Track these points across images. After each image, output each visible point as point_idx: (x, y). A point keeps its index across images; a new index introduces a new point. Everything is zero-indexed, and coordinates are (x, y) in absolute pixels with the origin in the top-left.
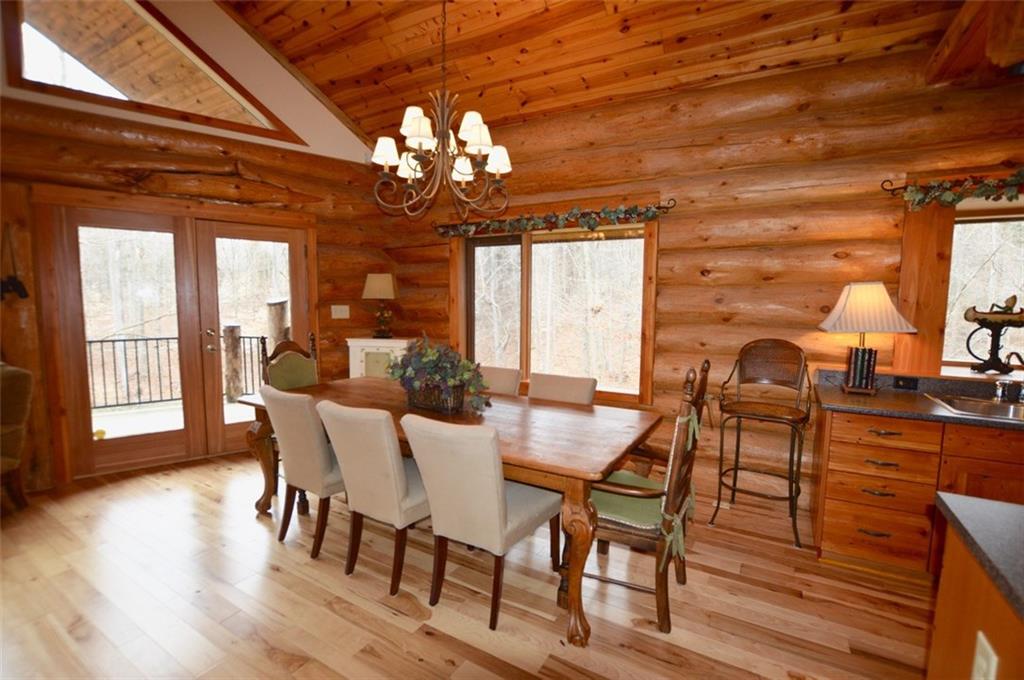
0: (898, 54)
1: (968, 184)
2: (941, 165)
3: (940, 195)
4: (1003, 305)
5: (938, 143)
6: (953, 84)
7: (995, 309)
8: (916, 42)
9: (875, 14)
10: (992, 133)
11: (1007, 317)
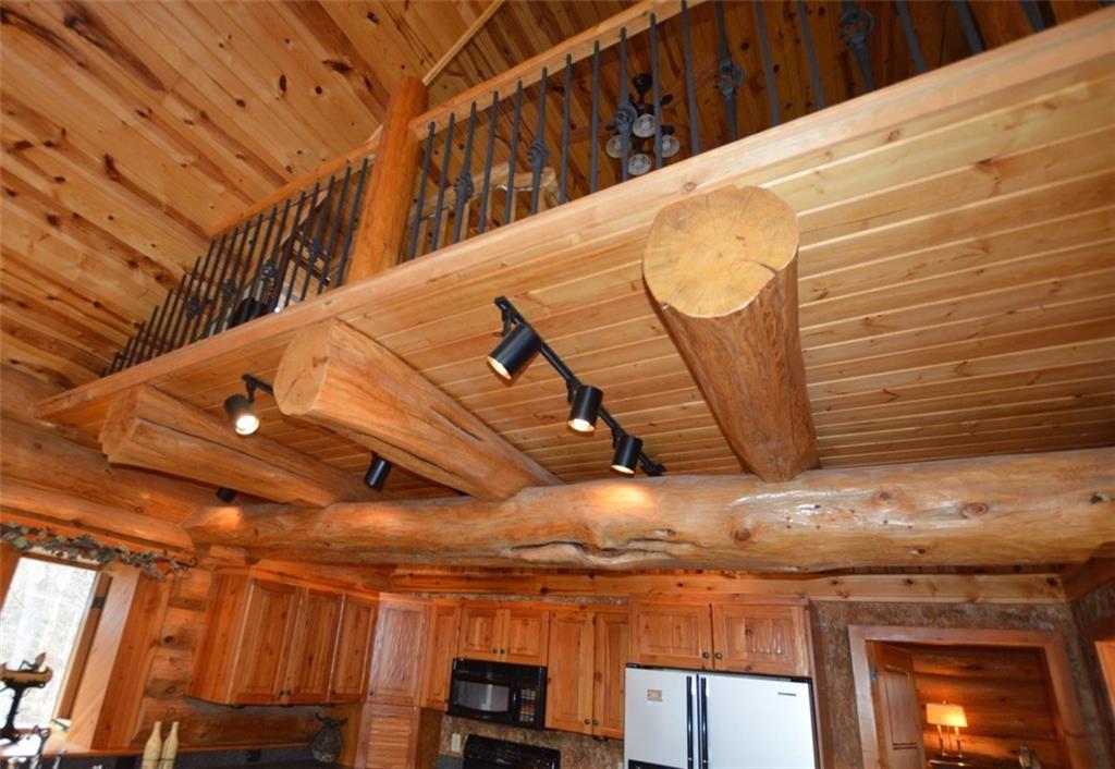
0: (21, 373)
1: (42, 535)
2: (23, 504)
3: (14, 539)
4: (32, 662)
5: (27, 479)
6: (57, 428)
7: (25, 667)
8: (40, 371)
9: (17, 326)
10: (72, 488)
11: (32, 677)
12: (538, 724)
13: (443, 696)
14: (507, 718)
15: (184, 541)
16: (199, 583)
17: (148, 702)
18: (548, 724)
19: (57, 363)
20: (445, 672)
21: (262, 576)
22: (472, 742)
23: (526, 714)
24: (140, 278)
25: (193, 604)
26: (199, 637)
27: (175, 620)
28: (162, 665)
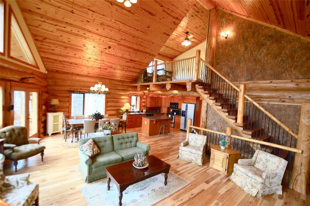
12: (178, 108)
13: (169, 106)
14: (175, 108)
15: (143, 93)
16: (145, 97)
17: (143, 107)
18: (179, 108)
19: (130, 81)
20: (169, 103)
21: (150, 96)
22: (173, 110)
23: (176, 107)
24: (136, 73)
25: (145, 99)
26: (146, 102)
27: (144, 100)
28: (143, 104)
